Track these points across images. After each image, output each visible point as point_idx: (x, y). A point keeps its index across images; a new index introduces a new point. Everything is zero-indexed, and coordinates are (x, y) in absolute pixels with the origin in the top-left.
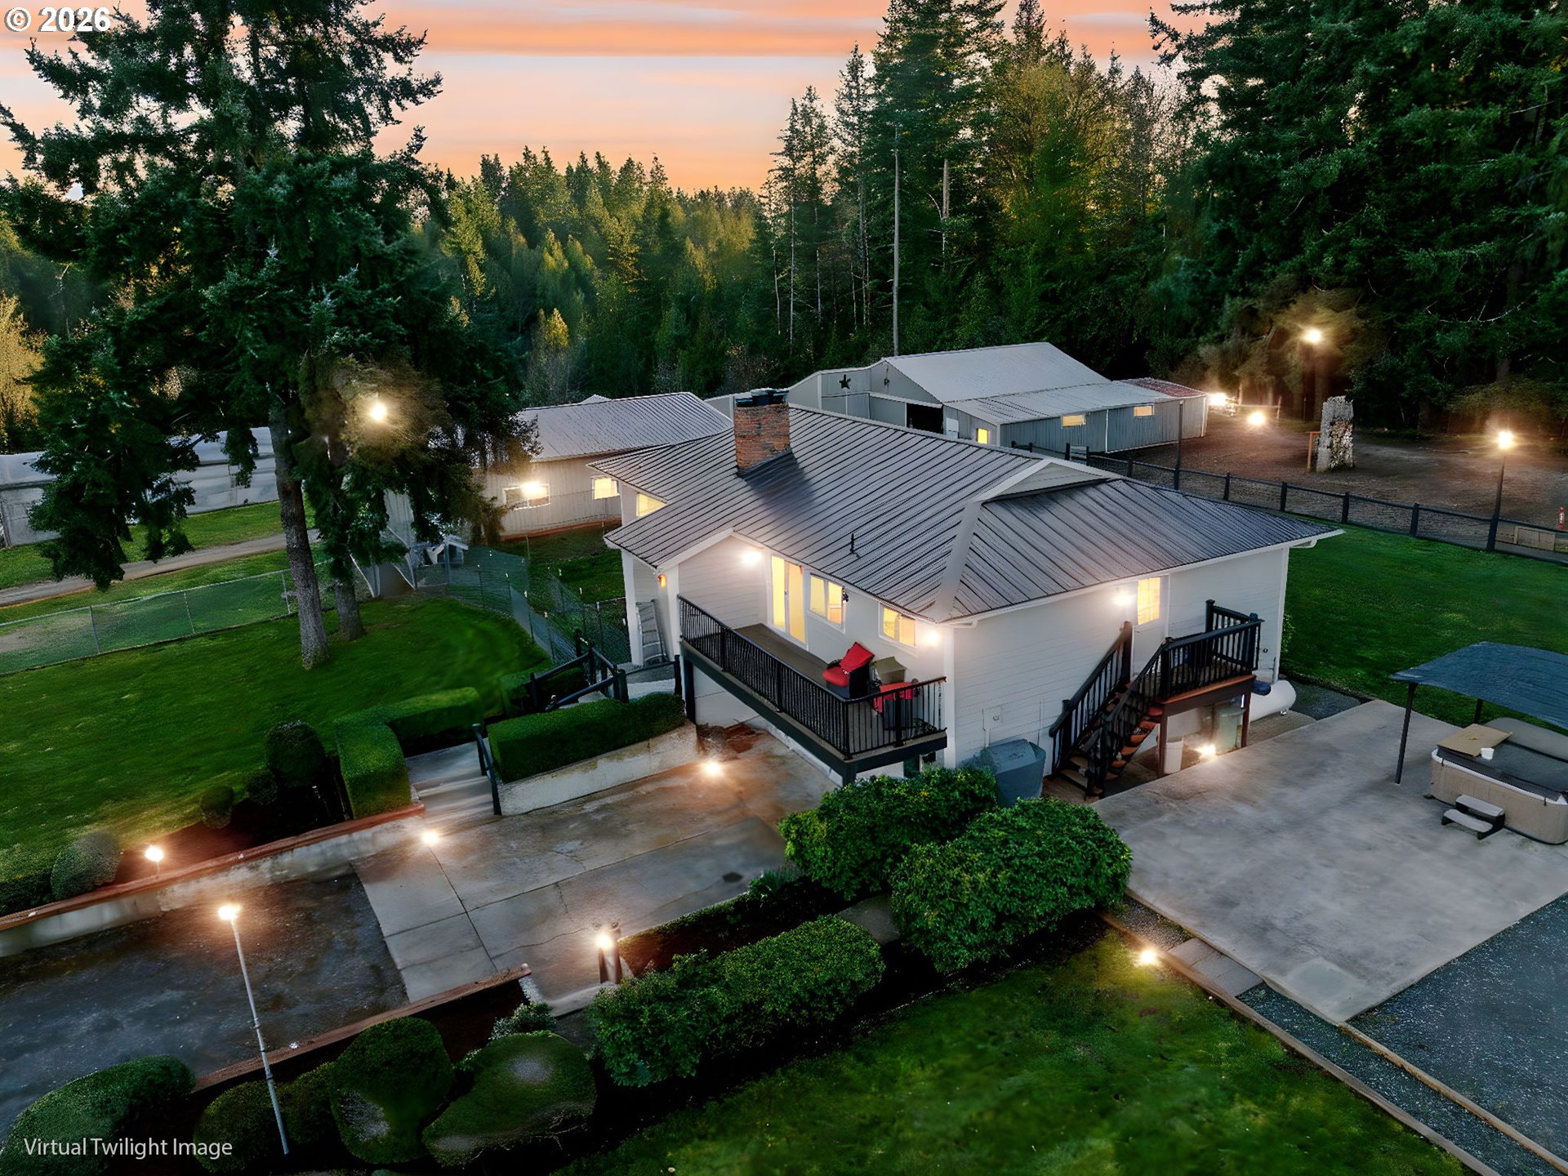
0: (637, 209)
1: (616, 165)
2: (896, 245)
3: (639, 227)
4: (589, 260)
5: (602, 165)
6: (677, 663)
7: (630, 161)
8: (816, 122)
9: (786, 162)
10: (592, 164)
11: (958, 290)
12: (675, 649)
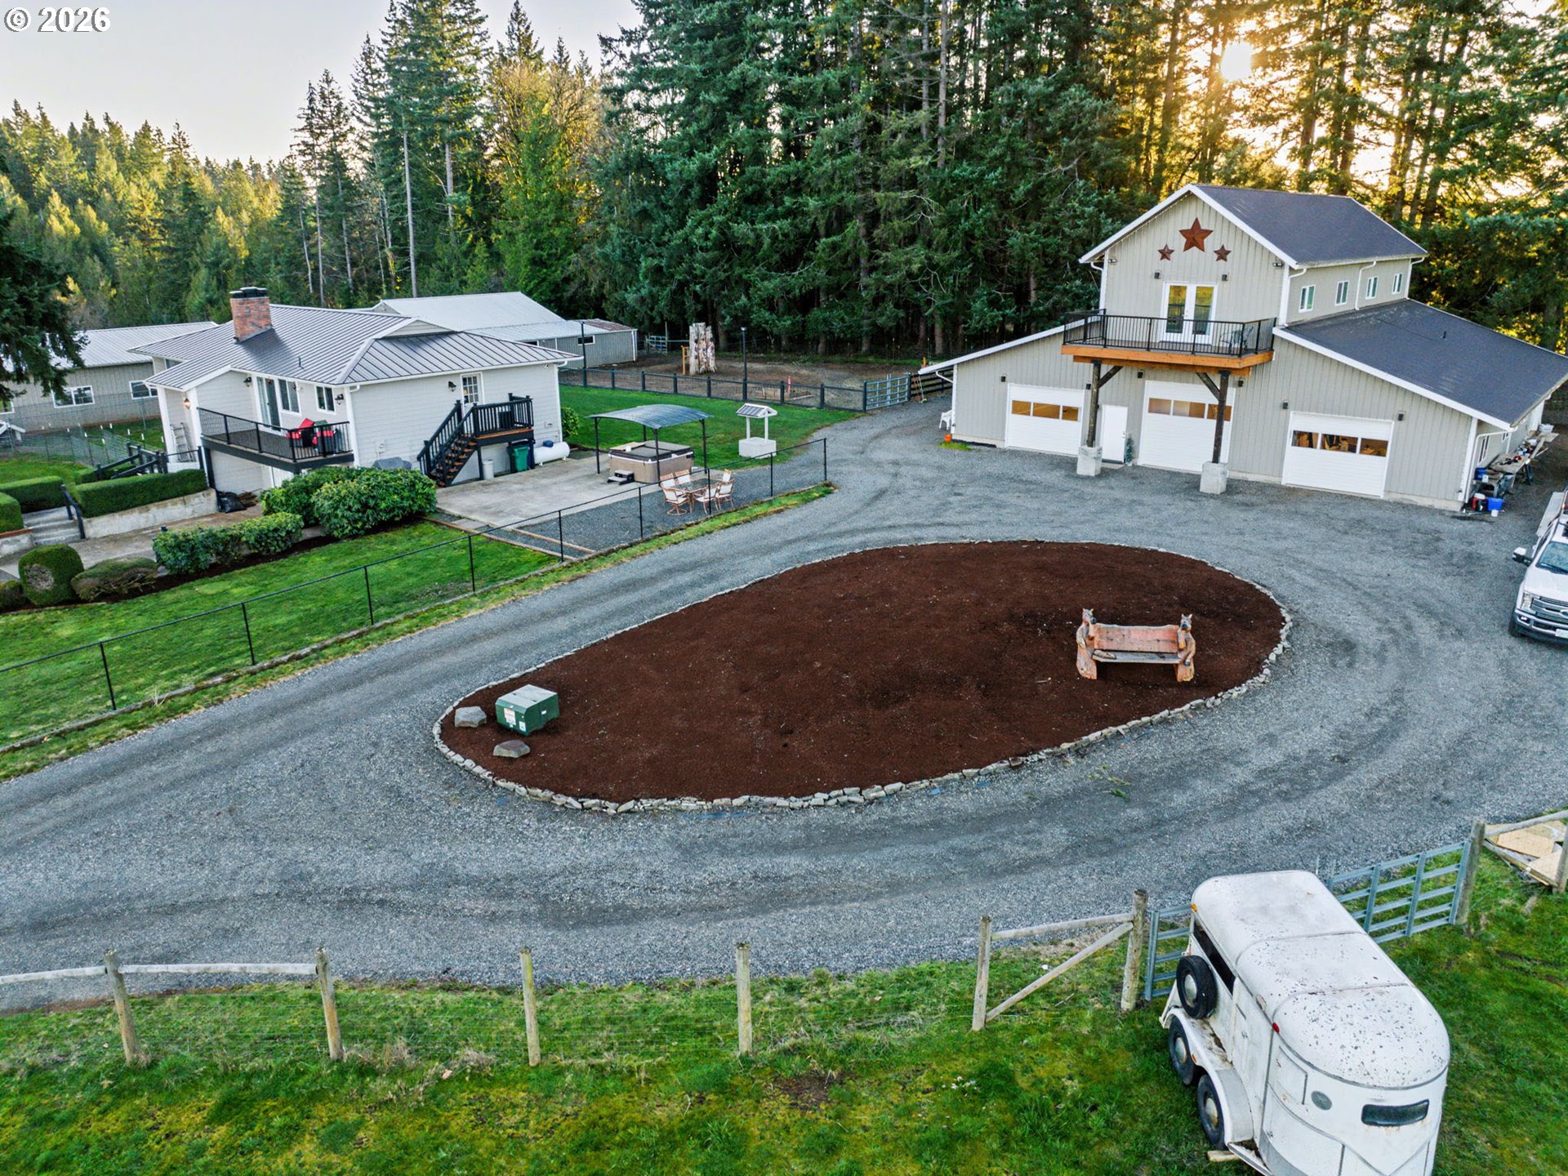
0: (158, 177)
1: (130, 131)
2: (409, 215)
3: (161, 194)
4: (105, 226)
5: (114, 128)
6: (199, 451)
7: (146, 128)
8: (334, 102)
9: (306, 136)
10: (101, 125)
11: (466, 254)
12: (198, 442)
